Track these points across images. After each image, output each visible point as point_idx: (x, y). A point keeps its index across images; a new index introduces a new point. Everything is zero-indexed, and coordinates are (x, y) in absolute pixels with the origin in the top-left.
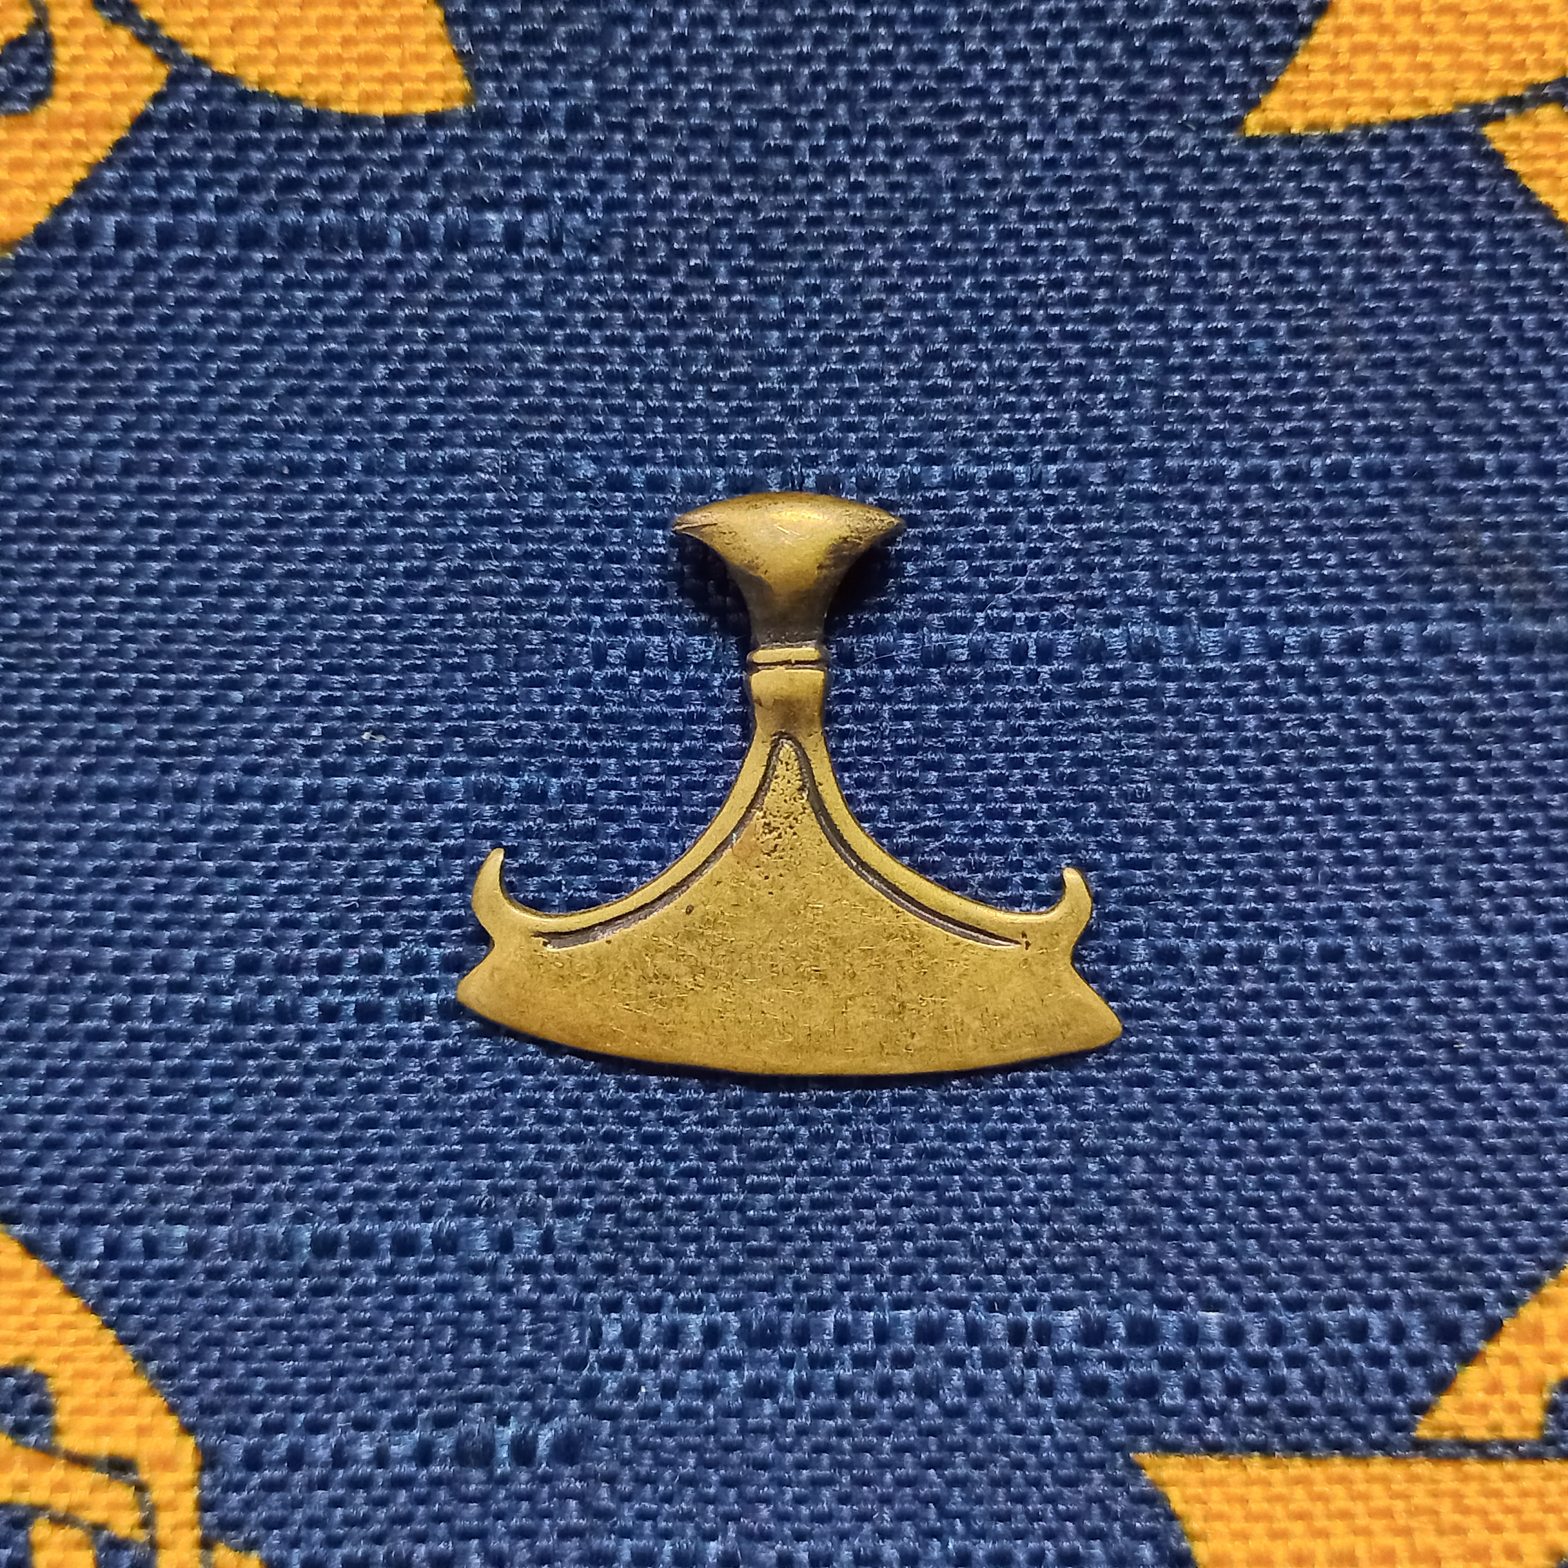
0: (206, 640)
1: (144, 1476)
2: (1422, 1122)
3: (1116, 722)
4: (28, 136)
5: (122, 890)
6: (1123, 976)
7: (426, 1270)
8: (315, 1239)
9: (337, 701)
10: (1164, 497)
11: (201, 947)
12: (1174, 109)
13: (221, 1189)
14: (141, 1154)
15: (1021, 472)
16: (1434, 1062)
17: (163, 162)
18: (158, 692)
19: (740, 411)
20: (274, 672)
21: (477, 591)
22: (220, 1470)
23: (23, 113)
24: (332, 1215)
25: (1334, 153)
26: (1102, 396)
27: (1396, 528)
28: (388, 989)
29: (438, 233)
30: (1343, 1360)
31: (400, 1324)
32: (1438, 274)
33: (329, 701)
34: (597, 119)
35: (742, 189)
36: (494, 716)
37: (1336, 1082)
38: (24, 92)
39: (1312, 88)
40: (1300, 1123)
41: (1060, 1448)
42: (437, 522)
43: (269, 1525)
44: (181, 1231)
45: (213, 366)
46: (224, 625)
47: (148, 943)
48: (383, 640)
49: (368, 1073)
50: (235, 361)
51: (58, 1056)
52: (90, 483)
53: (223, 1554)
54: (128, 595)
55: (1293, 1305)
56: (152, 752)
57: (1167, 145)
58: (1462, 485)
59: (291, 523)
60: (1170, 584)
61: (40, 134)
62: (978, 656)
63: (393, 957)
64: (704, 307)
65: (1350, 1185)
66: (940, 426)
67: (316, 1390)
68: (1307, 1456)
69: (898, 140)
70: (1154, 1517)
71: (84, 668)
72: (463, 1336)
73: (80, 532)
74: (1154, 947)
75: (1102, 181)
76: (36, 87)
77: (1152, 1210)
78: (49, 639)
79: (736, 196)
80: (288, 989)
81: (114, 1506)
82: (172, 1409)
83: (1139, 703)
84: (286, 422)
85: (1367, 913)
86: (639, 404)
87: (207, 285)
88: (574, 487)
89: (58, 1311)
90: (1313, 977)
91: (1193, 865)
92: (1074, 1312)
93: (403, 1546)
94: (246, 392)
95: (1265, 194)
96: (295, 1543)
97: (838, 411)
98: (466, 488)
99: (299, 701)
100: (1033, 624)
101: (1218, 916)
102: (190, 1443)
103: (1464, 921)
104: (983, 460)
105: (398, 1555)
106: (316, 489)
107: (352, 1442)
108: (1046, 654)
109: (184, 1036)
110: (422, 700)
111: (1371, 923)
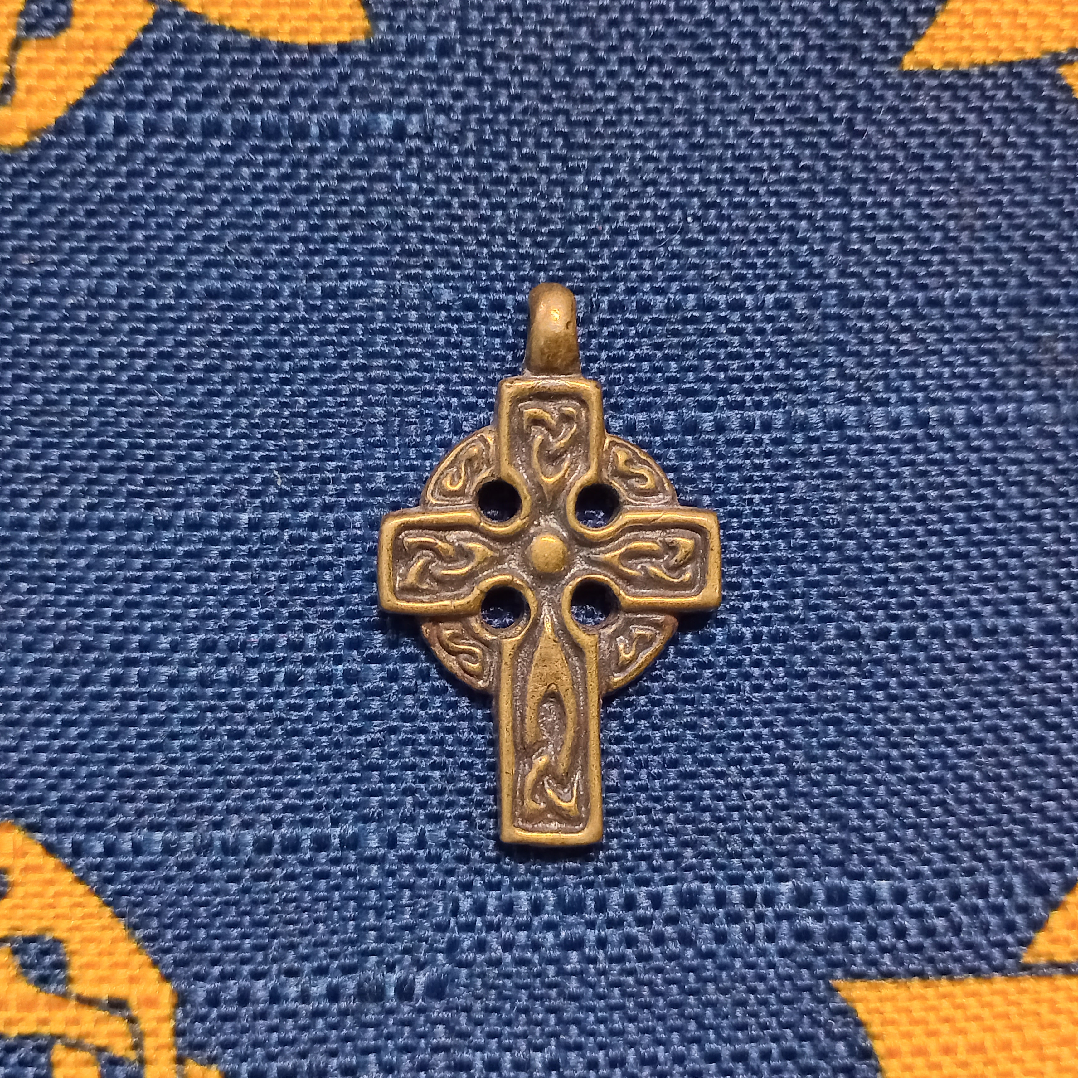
0: (178, 415)
1: (135, 1013)
2: (1024, 745)
3: (816, 473)
4: (52, 55)
5: (117, 592)
6: (821, 649)
7: (335, 862)
8: (257, 841)
9: (273, 459)
10: (847, 317)
11: (175, 633)
12: (856, 51)
13: (188, 805)
14: (129, 781)
15: (749, 300)
16: (1031, 705)
17: (149, 74)
18: (145, 452)
19: (556, 256)
20: (227, 438)
21: (372, 381)
22: (189, 1007)
23: (49, 38)
24: (268, 823)
25: (961, 83)
26: (805, 247)
27: (1003, 340)
28: (308, 662)
29: (345, 128)
30: (973, 911)
31: (317, 900)
32: (1029, 166)
33: (268, 459)
34: (459, 49)
35: (560, 101)
36: (383, 469)
37: (966, 719)
38: (49, 23)
39: (948, 38)
40: (943, 748)
41: (780, 978)
42: (343, 332)
43: (225, 1046)
44: (158, 836)
45: (184, 221)
46: (191, 405)
47: (136, 630)
48: (304, 415)
49: (293, 721)
50: (198, 217)
51: (70, 712)
52: (95, 303)
53: (192, 1067)
54: (120, 383)
55: (940, 874)
56: (139, 494)
57: (850, 75)
58: (1045, 311)
59: (239, 332)
60: (852, 377)
61: (61, 54)
62: (720, 427)
63: (311, 639)
64: (533, 182)
65: (977, 789)
66: (695, 267)
67: (256, 948)
68: (951, 979)
69: (668, 67)
70: (846, 1025)
71: (90, 435)
72: (362, 909)
73: (89, 338)
74: (843, 628)
75: (806, 98)
76: (58, 20)
77: (843, 810)
78: (63, 414)
79: (556, 105)
80: (236, 663)
81: (112, 1034)
82: (155, 964)
83: (832, 459)
84: (236, 261)
85: (986, 603)
86: (485, 250)
87: (179, 163)
88: (440, 308)
89: (70, 895)
90: (949, 647)
91: (869, 571)
92: (790, 883)
93: (321, 1059)
94: (208, 239)
95: (916, 111)
96: (244, 1059)
97: (623, 256)
98: (365, 308)
99: (246, 459)
100: (758, 406)
101: (885, 607)
102: (168, 988)
103: (1050, 608)
104: (724, 290)
105: (318, 1066)
106: (257, 308)
107: (283, 985)
108: (767, 426)
109: (161, 697)
110: (331, 458)
111: (988, 610)
